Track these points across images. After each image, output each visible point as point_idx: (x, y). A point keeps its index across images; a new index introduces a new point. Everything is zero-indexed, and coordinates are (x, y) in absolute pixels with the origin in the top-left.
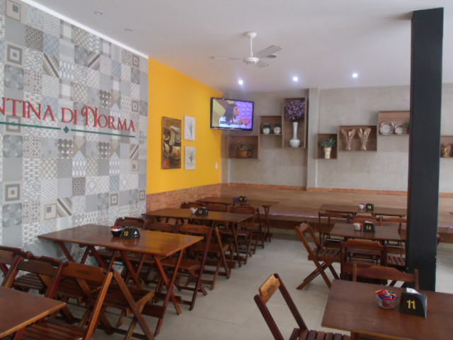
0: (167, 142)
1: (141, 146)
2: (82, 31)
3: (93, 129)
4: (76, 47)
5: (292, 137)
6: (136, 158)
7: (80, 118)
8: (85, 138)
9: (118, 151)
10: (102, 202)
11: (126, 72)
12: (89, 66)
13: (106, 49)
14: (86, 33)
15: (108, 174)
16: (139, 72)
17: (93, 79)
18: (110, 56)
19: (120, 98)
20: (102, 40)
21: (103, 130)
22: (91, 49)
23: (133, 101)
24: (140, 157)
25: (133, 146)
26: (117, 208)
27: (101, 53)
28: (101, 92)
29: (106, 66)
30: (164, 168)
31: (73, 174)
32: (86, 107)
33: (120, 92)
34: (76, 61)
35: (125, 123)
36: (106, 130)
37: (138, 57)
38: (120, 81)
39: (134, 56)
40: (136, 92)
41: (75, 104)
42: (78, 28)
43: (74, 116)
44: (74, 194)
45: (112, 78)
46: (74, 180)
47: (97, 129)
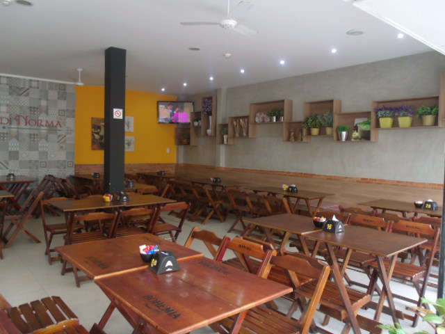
0: (98, 133)
1: (68, 136)
2: (15, 78)
3: (25, 127)
4: (10, 87)
5: (208, 128)
6: (64, 142)
7: (14, 122)
8: (18, 132)
9: (46, 138)
10: (32, 164)
11: (53, 95)
12: (21, 95)
13: (34, 84)
14: (18, 79)
15: (38, 150)
16: (65, 93)
17: (25, 101)
18: (38, 88)
19: (47, 110)
20: (31, 80)
21: (32, 127)
22: (22, 86)
23: (60, 110)
24: (67, 142)
25: (60, 136)
26: (46, 169)
27: (31, 87)
28: (31, 107)
29: (34, 94)
30: (93, 149)
31: (10, 149)
32: (19, 116)
33: (47, 106)
34: (10, 94)
35: (52, 122)
36: (36, 127)
37: (65, 85)
38: (47, 100)
39: (60, 84)
40: (63, 105)
41: (10, 115)
42: (11, 78)
43: (10, 121)
44: (10, 159)
45: (40, 99)
46: (10, 152)
47: (28, 126)
